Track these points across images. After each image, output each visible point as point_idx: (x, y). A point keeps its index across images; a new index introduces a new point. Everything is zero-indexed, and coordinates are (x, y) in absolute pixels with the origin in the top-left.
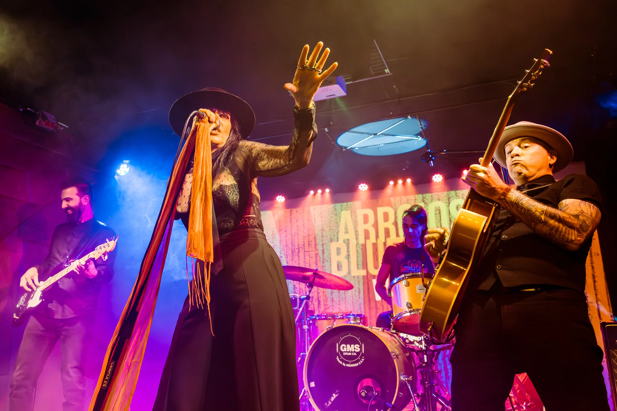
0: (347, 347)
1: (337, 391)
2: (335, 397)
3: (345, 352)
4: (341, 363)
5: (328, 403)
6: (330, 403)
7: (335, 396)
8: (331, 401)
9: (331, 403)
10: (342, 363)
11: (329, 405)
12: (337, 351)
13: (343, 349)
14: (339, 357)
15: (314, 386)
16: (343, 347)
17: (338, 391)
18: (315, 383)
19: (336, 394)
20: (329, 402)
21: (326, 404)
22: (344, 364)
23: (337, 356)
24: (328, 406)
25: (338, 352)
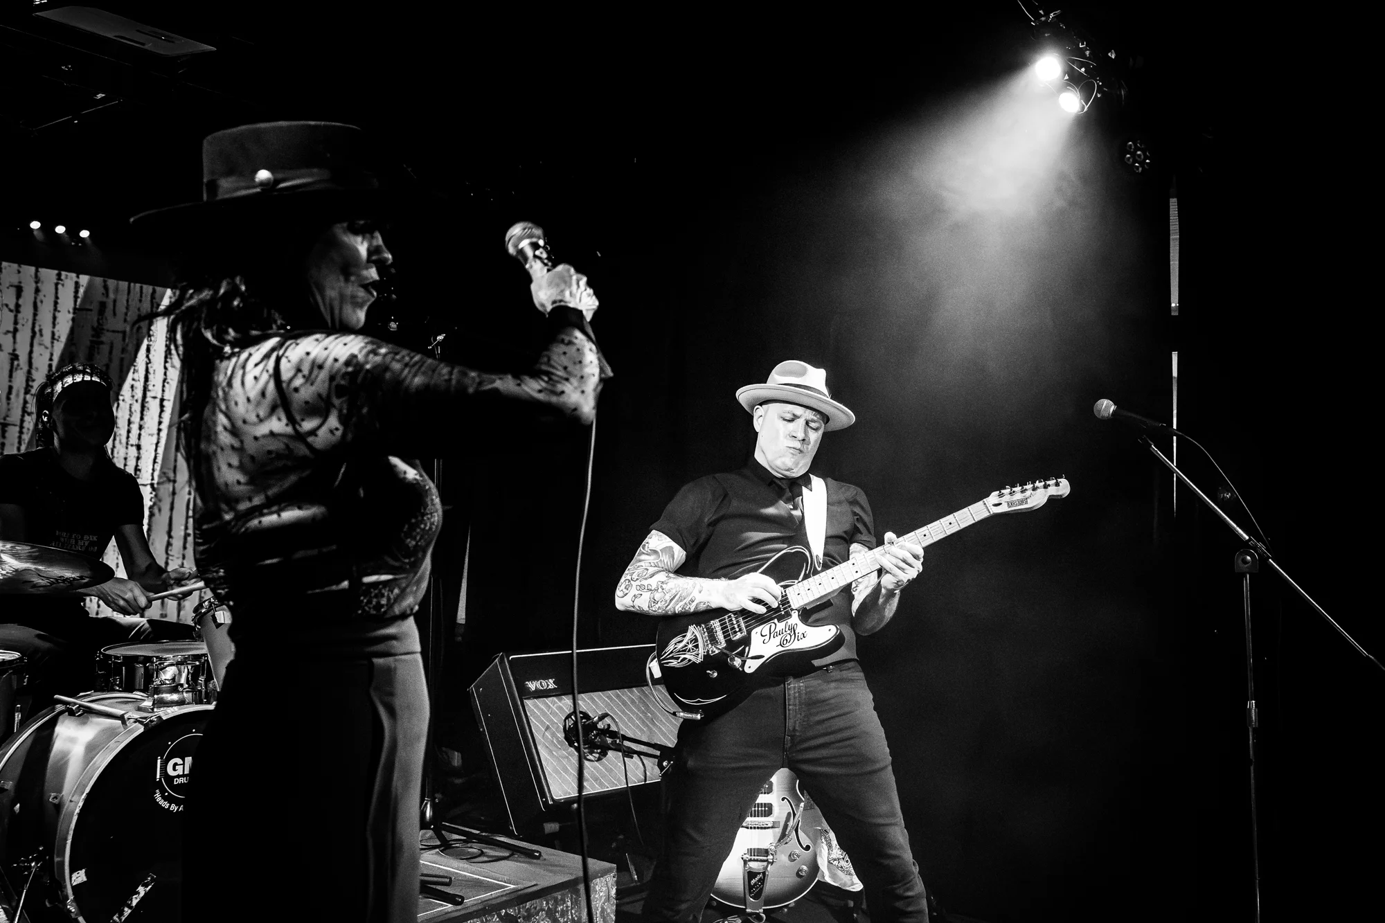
0: (184, 764)
1: (149, 878)
2: (142, 894)
3: (178, 776)
4: (165, 805)
5: (121, 914)
6: (127, 911)
7: (142, 890)
8: (130, 907)
9: (130, 911)
10: (170, 807)
11: (123, 919)
12: (158, 776)
13: (174, 769)
14: (163, 791)
15: (85, 879)
16: (176, 764)
17: (152, 878)
18: (85, 872)
19: (146, 885)
20: (126, 909)
21: (115, 918)
22: (174, 808)
23: (157, 791)
24: (120, 920)
25: (160, 779)
